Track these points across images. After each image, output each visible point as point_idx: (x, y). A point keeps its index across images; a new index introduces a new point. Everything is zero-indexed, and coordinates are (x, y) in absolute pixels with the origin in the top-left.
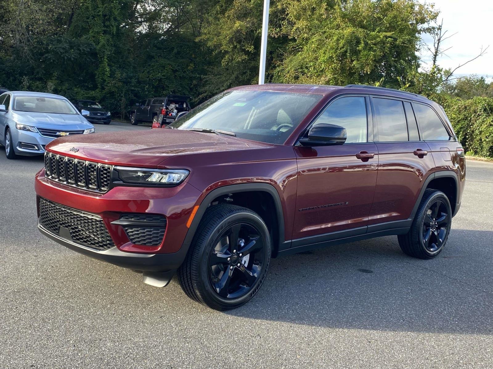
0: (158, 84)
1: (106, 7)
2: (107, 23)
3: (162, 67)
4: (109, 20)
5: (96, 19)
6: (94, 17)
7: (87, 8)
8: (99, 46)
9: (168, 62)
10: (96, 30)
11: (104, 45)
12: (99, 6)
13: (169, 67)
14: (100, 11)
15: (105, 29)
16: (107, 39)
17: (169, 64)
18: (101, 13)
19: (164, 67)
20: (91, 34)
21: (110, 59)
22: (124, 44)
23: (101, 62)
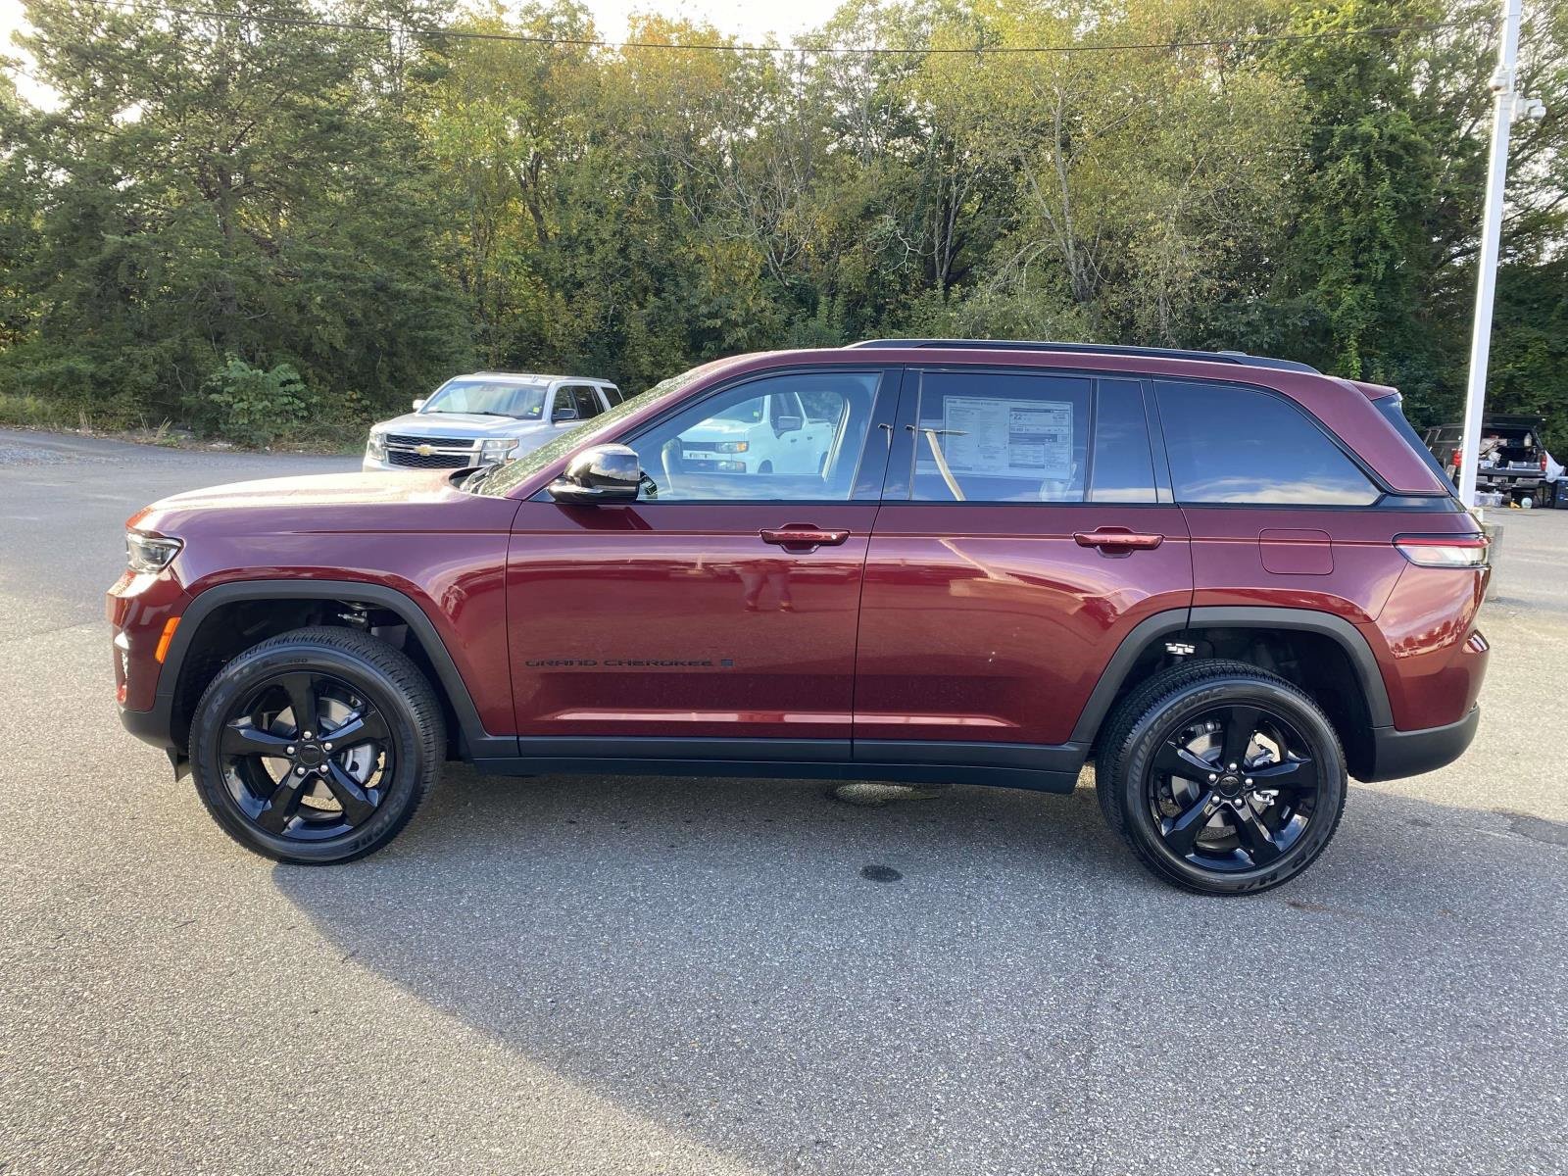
0: (1503, 392)
1: (1361, 220)
2: (1364, 257)
3: (1519, 347)
4: (1369, 249)
5: (1335, 252)
6: (1330, 249)
7: (1317, 229)
8: (1339, 313)
9: (1539, 333)
10: (1332, 276)
11: (1351, 309)
12: (1345, 220)
13: (1540, 346)
14: (1345, 232)
15: (1358, 271)
16: (1362, 295)
17: (1537, 339)
18: (1347, 236)
19: (1525, 348)
20: (1322, 286)
21: (1364, 339)
22: (1406, 303)
23: (1343, 349)
